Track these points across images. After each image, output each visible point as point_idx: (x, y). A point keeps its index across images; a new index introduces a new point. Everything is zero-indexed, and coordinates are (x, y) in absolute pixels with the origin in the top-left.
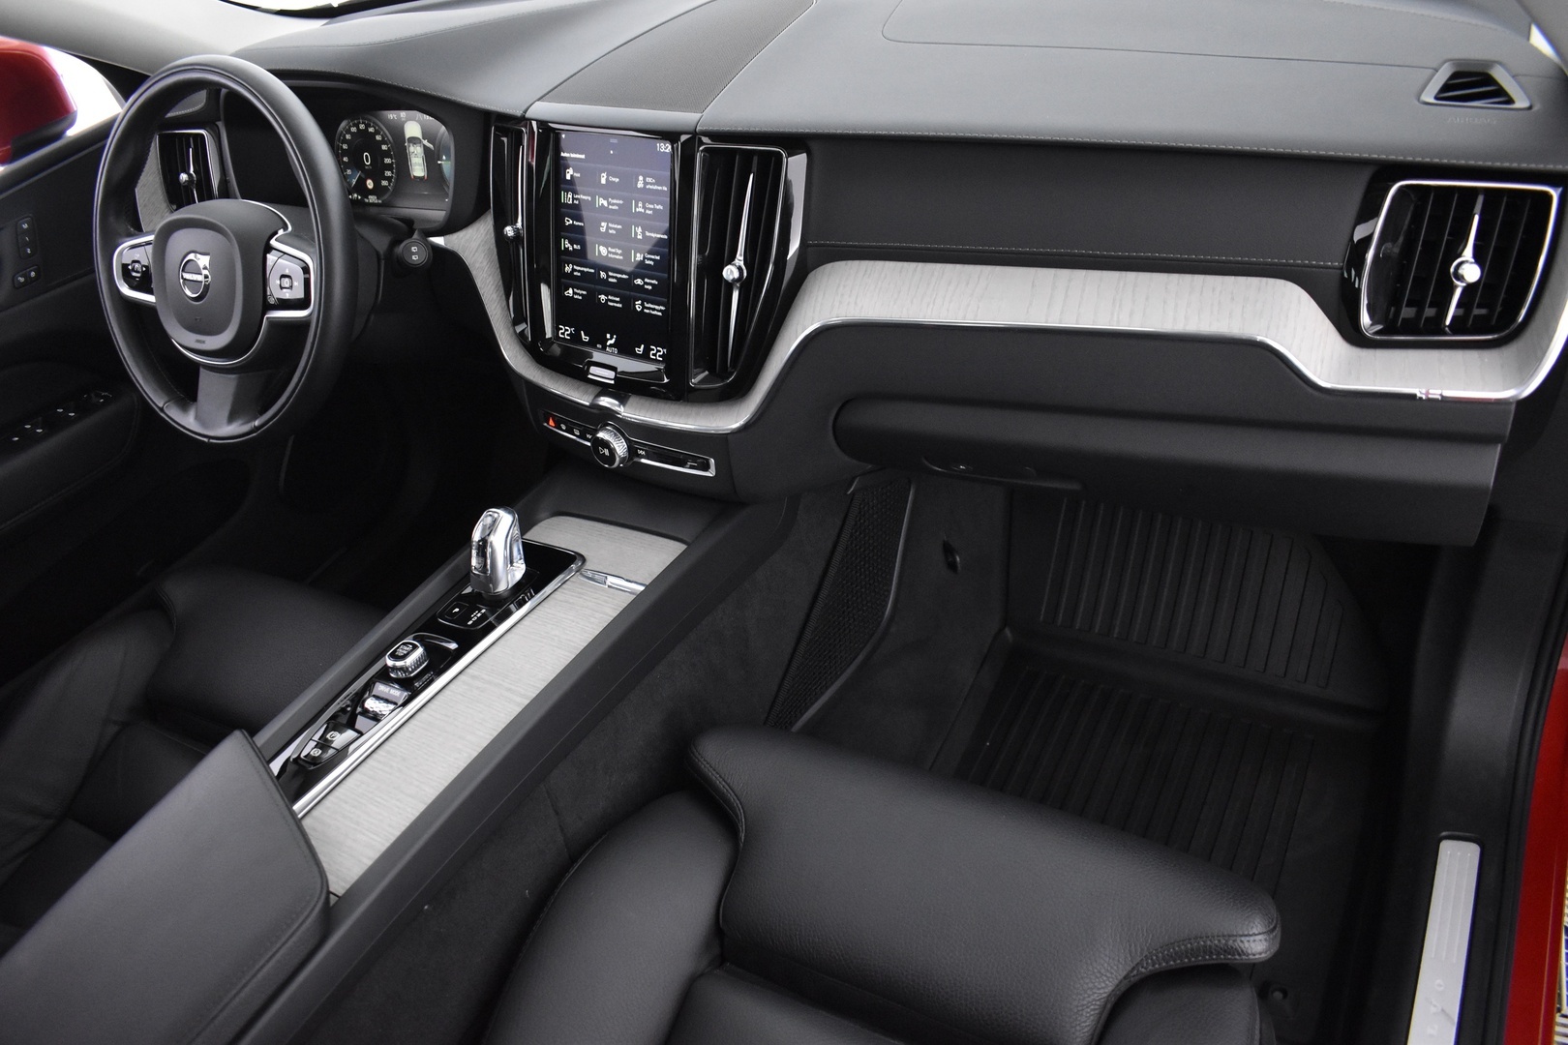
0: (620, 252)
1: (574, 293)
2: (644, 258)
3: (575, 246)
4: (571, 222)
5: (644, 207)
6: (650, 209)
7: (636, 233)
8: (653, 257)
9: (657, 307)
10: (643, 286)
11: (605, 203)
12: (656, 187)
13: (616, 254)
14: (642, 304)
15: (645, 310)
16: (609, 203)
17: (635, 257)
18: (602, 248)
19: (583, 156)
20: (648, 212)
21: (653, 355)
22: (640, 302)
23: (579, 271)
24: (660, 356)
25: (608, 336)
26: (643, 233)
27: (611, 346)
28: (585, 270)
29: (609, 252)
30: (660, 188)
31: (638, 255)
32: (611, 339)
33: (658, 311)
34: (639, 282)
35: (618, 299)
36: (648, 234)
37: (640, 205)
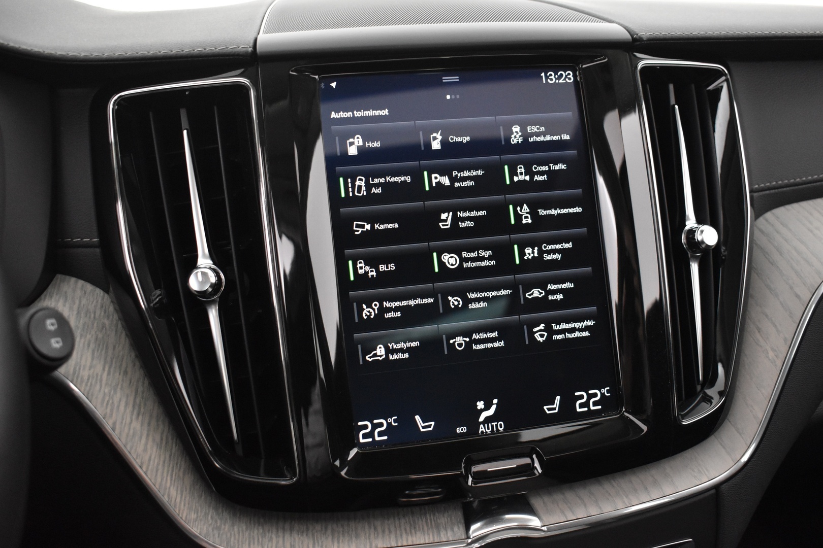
0: (487, 254)
1: (389, 351)
2: (541, 252)
3: (383, 268)
4: (368, 227)
5: (528, 172)
6: (541, 173)
7: (518, 217)
8: (558, 246)
9: (577, 325)
10: (546, 297)
11: (446, 181)
12: (548, 138)
13: (482, 259)
14: (548, 329)
15: (555, 337)
16: (453, 180)
17: (522, 254)
18: (446, 257)
19: (385, 112)
20: (538, 178)
21: (581, 406)
22: (542, 326)
23: (396, 309)
24: (595, 404)
25: (480, 405)
26: (533, 213)
27: (488, 420)
28: (412, 303)
29: (463, 260)
30: (555, 138)
31: (528, 251)
32: (487, 408)
33: (581, 330)
34: (536, 293)
35: (495, 334)
36: (542, 212)
37: (521, 169)
